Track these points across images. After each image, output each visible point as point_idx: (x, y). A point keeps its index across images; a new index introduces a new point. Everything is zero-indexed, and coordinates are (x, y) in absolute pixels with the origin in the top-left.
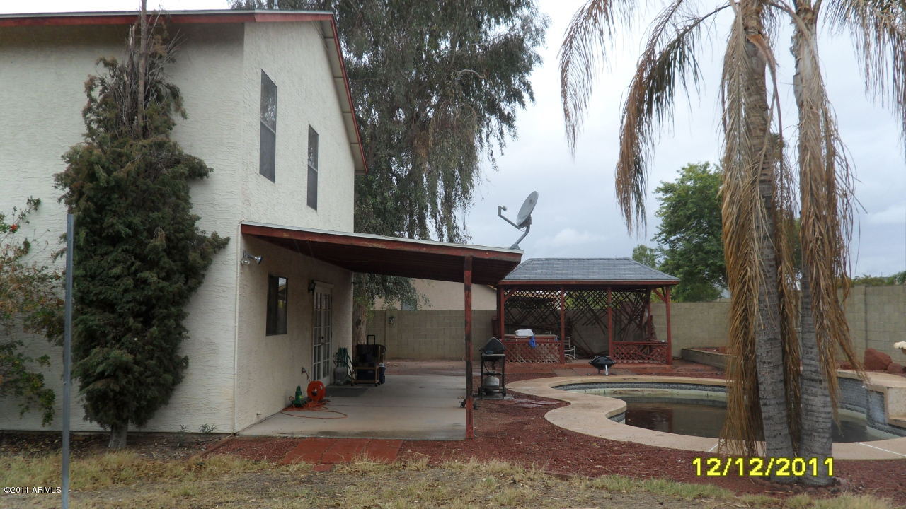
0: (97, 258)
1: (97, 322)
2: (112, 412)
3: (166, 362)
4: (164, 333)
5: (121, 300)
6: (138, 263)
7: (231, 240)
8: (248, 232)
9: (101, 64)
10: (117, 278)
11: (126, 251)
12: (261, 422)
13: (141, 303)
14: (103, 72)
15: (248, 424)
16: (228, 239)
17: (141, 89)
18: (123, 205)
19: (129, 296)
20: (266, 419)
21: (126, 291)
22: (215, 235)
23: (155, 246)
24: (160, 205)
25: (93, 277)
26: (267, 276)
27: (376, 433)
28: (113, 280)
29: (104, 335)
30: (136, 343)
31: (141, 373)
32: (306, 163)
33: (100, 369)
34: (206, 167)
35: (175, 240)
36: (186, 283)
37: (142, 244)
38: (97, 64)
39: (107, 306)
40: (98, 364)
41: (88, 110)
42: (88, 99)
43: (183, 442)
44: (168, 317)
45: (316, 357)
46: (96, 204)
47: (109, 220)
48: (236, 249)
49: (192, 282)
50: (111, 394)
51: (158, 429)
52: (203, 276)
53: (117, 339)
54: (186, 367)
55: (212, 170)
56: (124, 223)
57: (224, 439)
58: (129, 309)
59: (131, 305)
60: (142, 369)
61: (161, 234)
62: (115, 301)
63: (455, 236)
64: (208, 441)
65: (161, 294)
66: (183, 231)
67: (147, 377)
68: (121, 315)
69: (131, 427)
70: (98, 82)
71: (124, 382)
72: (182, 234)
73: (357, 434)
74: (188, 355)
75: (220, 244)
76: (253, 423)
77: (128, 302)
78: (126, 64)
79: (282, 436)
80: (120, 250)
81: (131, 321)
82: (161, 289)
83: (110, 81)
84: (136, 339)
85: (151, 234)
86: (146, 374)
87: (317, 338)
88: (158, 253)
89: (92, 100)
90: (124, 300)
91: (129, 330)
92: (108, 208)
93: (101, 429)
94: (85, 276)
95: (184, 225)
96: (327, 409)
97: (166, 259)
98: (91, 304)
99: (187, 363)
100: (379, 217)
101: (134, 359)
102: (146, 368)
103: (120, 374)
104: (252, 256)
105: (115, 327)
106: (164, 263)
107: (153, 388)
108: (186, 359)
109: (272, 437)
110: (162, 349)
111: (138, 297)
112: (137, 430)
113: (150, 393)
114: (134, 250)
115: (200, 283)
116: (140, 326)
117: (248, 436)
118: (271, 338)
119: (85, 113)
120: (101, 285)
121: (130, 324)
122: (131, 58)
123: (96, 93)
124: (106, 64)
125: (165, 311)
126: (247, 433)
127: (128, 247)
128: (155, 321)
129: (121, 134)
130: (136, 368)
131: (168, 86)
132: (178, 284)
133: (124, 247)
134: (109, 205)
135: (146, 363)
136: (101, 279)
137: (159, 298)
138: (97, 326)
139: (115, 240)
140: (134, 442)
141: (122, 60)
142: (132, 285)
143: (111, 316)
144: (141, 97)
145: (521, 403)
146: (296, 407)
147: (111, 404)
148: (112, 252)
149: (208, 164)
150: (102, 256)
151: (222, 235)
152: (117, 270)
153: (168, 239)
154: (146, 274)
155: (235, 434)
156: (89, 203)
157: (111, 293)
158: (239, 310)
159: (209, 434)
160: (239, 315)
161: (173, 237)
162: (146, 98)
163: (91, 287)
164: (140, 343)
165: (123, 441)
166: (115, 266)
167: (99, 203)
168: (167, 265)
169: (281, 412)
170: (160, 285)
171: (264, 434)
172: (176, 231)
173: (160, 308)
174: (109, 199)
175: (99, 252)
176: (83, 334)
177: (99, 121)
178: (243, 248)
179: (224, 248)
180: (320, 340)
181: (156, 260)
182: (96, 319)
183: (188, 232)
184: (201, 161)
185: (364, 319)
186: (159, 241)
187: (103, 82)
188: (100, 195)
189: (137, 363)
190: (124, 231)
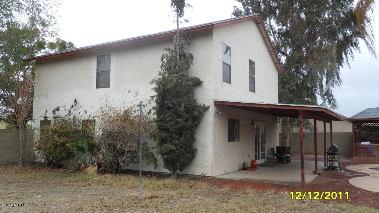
0: (163, 115)
1: (164, 136)
2: (170, 166)
3: (188, 150)
4: (186, 140)
5: (171, 128)
6: (176, 116)
7: (210, 107)
8: (216, 103)
9: (165, 50)
10: (170, 121)
11: (172, 112)
12: (225, 174)
13: (178, 130)
14: (166, 53)
15: (219, 174)
16: (209, 106)
17: (178, 56)
18: (170, 97)
19: (174, 127)
20: (229, 173)
21: (173, 125)
22: (204, 105)
23: (181, 110)
24: (183, 96)
25: (162, 121)
26: (228, 119)
27: (266, 181)
28: (168, 122)
29: (166, 140)
30: (177, 143)
31: (179, 153)
32: (248, 74)
33: (165, 151)
34: (201, 81)
35: (189, 107)
36: (193, 123)
37: (177, 109)
38: (163, 50)
39: (167, 130)
40: (164, 150)
41: (163, 65)
42: (162, 62)
43: (195, 178)
44: (187, 134)
45: (257, 150)
46: (162, 97)
47: (166, 102)
48: (212, 110)
49: (196, 122)
50: (169, 160)
51: (188, 174)
52: (201, 120)
53: (171, 141)
54: (196, 152)
55: (203, 82)
56: (171, 103)
57: (209, 178)
58: (174, 131)
59: (174, 130)
60: (179, 152)
61: (183, 106)
62: (169, 129)
63: (332, 99)
64: (204, 178)
65: (184, 126)
66: (191, 104)
67: (181, 155)
68: (171, 134)
69: (178, 172)
70: (165, 56)
71: (173, 156)
72: (191, 105)
73: (259, 181)
74: (197, 148)
75: (206, 109)
76: (222, 174)
77: (173, 129)
78: (173, 49)
79: (229, 179)
80: (170, 112)
81: (174, 135)
82: (184, 125)
83: (169, 55)
84: (177, 142)
85: (180, 106)
86: (180, 154)
87: (257, 143)
88: (182, 112)
89: (164, 62)
90: (172, 128)
91: (174, 138)
92: (166, 98)
93: (169, 172)
94: (160, 121)
95: (191, 102)
96: (255, 171)
97: (185, 114)
98: (162, 130)
99: (197, 150)
100: (291, 93)
101: (176, 148)
102: (181, 151)
103: (172, 153)
104: (219, 112)
105: (170, 137)
106: (185, 116)
107: (183, 159)
108: (196, 149)
109: (226, 179)
110: (186, 145)
111: (176, 127)
112: (180, 173)
113: (182, 160)
114: (175, 112)
115: (199, 122)
116: (178, 137)
117: (218, 178)
118: (231, 143)
119: (161, 67)
120: (165, 124)
121: (174, 136)
122: (175, 46)
123: (165, 60)
124: (166, 50)
125: (186, 132)
126: (218, 177)
127: (173, 111)
128: (183, 136)
129: (171, 73)
130: (177, 151)
131: (189, 54)
132: (190, 123)
133: (172, 111)
134: (166, 97)
135: (181, 150)
136: (165, 122)
137: (184, 128)
138: (164, 137)
139: (169, 108)
140: (179, 177)
141: (172, 47)
142: (174, 123)
143: (169, 134)
144: (178, 59)
145: (346, 174)
146: (243, 170)
147: (170, 163)
148: (168, 112)
149: (202, 80)
150: (165, 114)
151: (207, 105)
152: (169, 119)
153: (185, 107)
154: (178, 120)
155: (213, 177)
156: (160, 97)
157: (168, 126)
158: (214, 132)
159: (204, 176)
160: (214, 134)
161: (188, 106)
162: (180, 59)
163: (162, 124)
164: (178, 143)
165: (175, 176)
166: (169, 117)
167: (163, 97)
168: (186, 116)
169: (237, 171)
170: (183, 123)
171: (224, 178)
172: (189, 104)
173: (184, 131)
174: (166, 95)
175: (164, 113)
176: (160, 140)
177: (165, 69)
178: (215, 109)
179: (208, 109)
180: (258, 145)
181: (182, 115)
182: (164, 135)
183: (192, 104)
184: (199, 79)
185: (288, 136)
186: (182, 108)
187: (167, 55)
188: (163, 94)
189: (177, 149)
190: (171, 105)
